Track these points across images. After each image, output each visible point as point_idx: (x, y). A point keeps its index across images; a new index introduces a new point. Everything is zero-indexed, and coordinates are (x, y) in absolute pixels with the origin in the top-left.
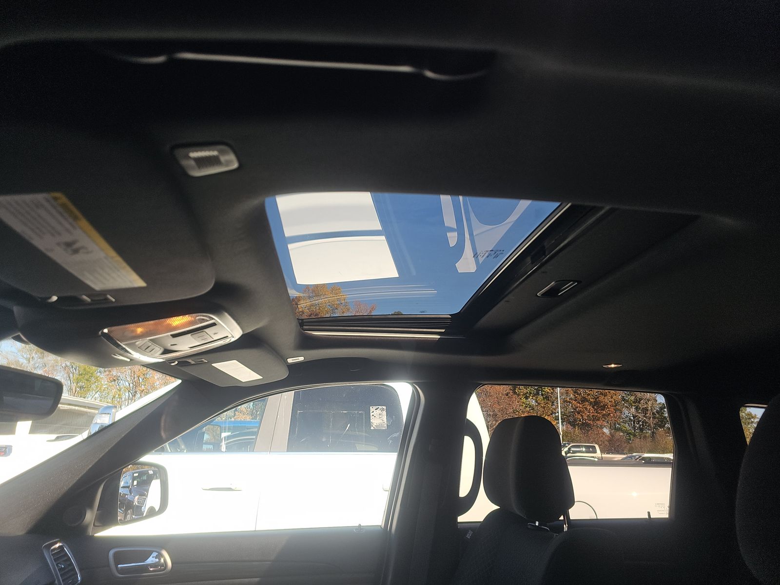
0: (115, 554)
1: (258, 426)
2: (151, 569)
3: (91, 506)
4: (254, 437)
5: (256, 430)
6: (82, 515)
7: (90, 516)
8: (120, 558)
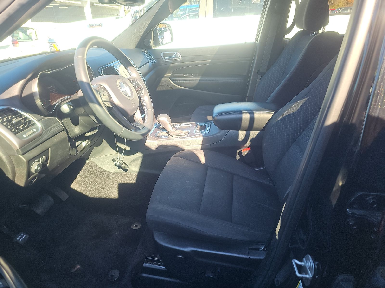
0: (163, 54)
1: (198, 7)
2: (174, 59)
3: (151, 39)
4: (197, 13)
5: (198, 9)
6: (149, 42)
7: (152, 42)
8: (165, 55)
